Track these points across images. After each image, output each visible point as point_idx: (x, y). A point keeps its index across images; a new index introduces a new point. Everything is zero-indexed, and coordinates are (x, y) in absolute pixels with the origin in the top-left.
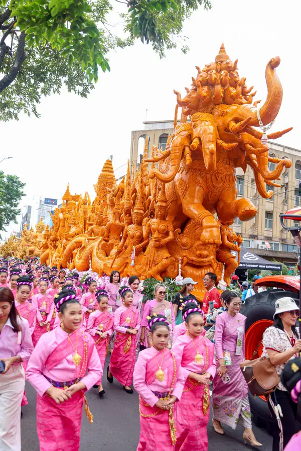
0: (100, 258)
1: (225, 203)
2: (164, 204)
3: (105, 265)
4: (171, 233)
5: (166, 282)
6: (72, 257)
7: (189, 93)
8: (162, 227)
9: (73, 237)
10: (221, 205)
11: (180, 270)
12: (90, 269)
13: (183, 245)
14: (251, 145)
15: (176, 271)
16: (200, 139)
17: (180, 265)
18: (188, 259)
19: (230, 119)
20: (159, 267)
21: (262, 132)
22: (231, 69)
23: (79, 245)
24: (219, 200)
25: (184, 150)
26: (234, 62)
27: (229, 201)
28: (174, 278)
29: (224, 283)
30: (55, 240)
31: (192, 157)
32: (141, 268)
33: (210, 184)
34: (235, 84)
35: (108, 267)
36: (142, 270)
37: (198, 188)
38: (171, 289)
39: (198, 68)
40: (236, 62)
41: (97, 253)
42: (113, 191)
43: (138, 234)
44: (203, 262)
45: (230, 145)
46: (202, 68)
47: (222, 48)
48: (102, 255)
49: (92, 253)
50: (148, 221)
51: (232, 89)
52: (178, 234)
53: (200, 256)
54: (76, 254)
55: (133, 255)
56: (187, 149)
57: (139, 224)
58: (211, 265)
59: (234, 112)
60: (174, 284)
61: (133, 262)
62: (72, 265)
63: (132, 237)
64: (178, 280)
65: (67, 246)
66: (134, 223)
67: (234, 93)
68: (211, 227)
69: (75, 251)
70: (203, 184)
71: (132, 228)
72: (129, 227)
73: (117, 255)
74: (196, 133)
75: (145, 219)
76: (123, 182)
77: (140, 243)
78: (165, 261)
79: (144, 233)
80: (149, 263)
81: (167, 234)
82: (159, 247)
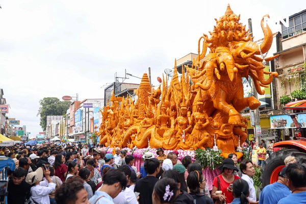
0: (158, 139)
1: (238, 100)
2: (202, 103)
3: (163, 143)
4: (207, 120)
5: (208, 151)
6: (131, 140)
7: (212, 35)
8: (202, 116)
9: (129, 127)
10: (236, 101)
11: (215, 142)
12: (149, 147)
13: (215, 127)
14: (252, 64)
15: (212, 143)
16: (224, 63)
17: (215, 140)
18: (219, 135)
19: (240, 51)
20: (202, 141)
21: (262, 58)
22: (236, 20)
23: (135, 132)
24: (234, 98)
25: (214, 70)
26: (238, 15)
27: (240, 98)
28: (212, 148)
29: (241, 148)
30: (110, 129)
31: (220, 74)
32: (190, 143)
33: (230, 89)
34: (239, 29)
35: (166, 145)
36: (190, 144)
37: (222, 91)
38: (212, 154)
39: (216, 20)
40: (239, 16)
41: (155, 136)
42: (153, 94)
43: (185, 122)
44: (228, 136)
45: (244, 66)
46: (219, 20)
47: (229, 7)
48: (159, 137)
49: (149, 137)
50: (191, 113)
51: (238, 32)
52: (210, 120)
53: (226, 133)
54: (134, 138)
55: (183, 136)
56: (216, 69)
57: (185, 116)
58: (231, 138)
59: (242, 46)
60: (213, 151)
61: (183, 140)
62: (132, 145)
63: (181, 125)
64: (215, 148)
65: (126, 134)
66: (182, 115)
67: (240, 34)
68: (234, 115)
69: (133, 135)
70: (225, 89)
71: (181, 119)
72: (178, 118)
73: (171, 136)
74: (220, 60)
75: (189, 113)
76: (160, 88)
77: (187, 127)
78: (206, 138)
79: (190, 121)
80: (196, 140)
81: (205, 121)
82: (202, 129)
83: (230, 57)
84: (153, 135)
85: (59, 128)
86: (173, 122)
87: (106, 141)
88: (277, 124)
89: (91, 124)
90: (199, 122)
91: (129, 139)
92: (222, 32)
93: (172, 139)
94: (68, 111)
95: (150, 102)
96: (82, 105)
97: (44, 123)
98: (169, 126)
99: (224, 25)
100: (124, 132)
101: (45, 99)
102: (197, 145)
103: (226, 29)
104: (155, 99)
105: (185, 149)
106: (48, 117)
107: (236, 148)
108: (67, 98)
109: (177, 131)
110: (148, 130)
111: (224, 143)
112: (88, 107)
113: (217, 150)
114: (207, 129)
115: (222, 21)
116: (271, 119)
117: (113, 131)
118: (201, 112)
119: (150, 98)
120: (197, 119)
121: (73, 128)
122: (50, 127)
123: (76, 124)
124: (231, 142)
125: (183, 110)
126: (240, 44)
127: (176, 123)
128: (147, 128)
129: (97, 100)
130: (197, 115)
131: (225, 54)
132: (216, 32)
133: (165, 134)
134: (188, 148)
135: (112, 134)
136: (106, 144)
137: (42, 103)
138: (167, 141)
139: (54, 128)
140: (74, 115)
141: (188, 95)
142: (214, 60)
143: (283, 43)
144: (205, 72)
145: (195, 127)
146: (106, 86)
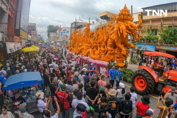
2: (111, 44)
4: (113, 51)
5: (112, 63)
6: (81, 52)
8: (111, 49)
9: (81, 46)
10: (125, 43)
11: (115, 59)
12: (89, 57)
13: (116, 53)
16: (122, 30)
18: (117, 56)
19: (129, 25)
20: (110, 59)
23: (83, 49)
31: (120, 34)
35: (96, 58)
36: (106, 59)
37: (120, 40)
39: (120, 10)
42: (91, 33)
43: (104, 50)
46: (121, 10)
47: (125, 5)
48: (93, 54)
49: (89, 52)
50: (107, 47)
51: (128, 16)
52: (114, 50)
53: (120, 56)
54: (83, 51)
55: (103, 56)
56: (118, 31)
57: (104, 47)
58: (122, 57)
59: (130, 23)
60: (114, 63)
61: (103, 57)
62: (82, 54)
63: (102, 51)
64: (115, 62)
65: (80, 49)
66: (103, 47)
67: (129, 18)
68: (124, 51)
69: (82, 50)
70: (121, 39)
71: (102, 48)
72: (101, 48)
73: (98, 55)
74: (121, 28)
75: (106, 46)
76: (94, 31)
77: (104, 52)
78: (112, 58)
79: (106, 50)
80: (108, 58)
81: (112, 51)
82: (110, 54)
83: (124, 27)
84: (90, 53)
85: (54, 37)
86: (99, 49)
87: (71, 49)
88: (138, 47)
89: (66, 37)
90: (110, 51)
91: (80, 52)
92: (122, 16)
93: (99, 55)
94: (57, 32)
95: (89, 36)
96: (62, 29)
97: (49, 35)
98: (97, 49)
99: (123, 13)
100: (79, 48)
101: (49, 26)
102: (108, 60)
103: (124, 15)
104: (91, 35)
105: (104, 61)
106: (50, 33)
107: (123, 61)
108: (57, 26)
109: (100, 53)
110: (89, 50)
111: (119, 59)
112: (65, 31)
113: (116, 63)
114: (113, 54)
115: (122, 11)
116: (136, 45)
117: (74, 45)
118: (111, 47)
119: (89, 34)
120: (109, 50)
121: (59, 39)
122: (51, 37)
123: (60, 37)
124: (121, 59)
125: (103, 45)
126: (129, 22)
127: (100, 50)
128: (88, 48)
129: (68, 28)
130: (109, 48)
131: (123, 26)
132: (120, 15)
133: (96, 53)
134: (105, 61)
135: (74, 47)
136: (72, 50)
137: (48, 28)
138: (96, 56)
139: (52, 38)
140: (59, 33)
141: (106, 37)
142: (118, 27)
143: (143, 17)
144: (114, 32)
145: (108, 53)
146: (72, 23)
